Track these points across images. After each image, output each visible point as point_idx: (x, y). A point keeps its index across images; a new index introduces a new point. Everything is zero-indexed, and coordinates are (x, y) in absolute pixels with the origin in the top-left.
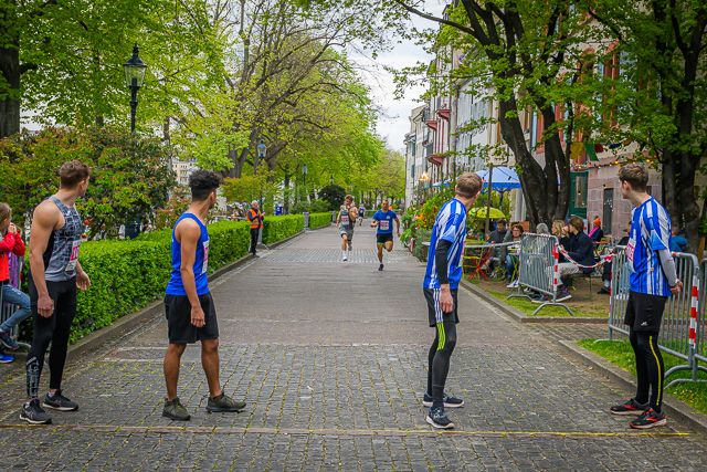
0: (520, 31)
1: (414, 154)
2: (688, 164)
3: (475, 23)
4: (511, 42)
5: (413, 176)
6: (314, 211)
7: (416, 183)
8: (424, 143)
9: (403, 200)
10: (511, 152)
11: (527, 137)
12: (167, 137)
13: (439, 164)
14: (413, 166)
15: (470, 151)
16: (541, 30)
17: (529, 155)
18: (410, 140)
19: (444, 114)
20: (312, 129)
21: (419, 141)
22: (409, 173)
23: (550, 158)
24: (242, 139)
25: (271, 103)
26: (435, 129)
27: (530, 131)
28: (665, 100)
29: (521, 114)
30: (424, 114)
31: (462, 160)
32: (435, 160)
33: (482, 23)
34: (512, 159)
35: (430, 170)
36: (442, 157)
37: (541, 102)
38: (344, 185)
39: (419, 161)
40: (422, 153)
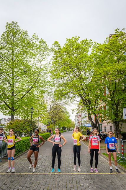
0: (91, 103)
2: (118, 123)
3: (84, 102)
4: (89, 105)
10: (90, 121)
13: (79, 123)
16: (94, 103)
17: (93, 122)
18: (75, 119)
19: (80, 116)
20: (60, 118)
21: (77, 119)
22: (75, 124)
23: (96, 122)
24: (50, 120)
25: (54, 115)
26: (79, 118)
27: (93, 118)
28: (113, 113)
29: (91, 116)
30: (77, 116)
33: (85, 102)
34: (90, 123)
37: (94, 114)
38: (65, 126)
39: (77, 123)
40: (77, 121)
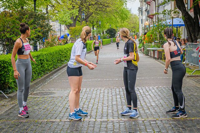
1: (142, 15)
5: (142, 23)
6: (104, 38)
7: (143, 26)
8: (146, 10)
9: (138, 33)
10: (180, 12)
11: (186, 6)
12: (47, 13)
13: (152, 18)
14: (142, 20)
15: (164, 12)
17: (187, 13)
18: (140, 10)
20: (102, 7)
21: (144, 9)
22: (140, 22)
23: (195, 13)
24: (76, 12)
26: (150, 5)
27: (187, 4)
31: (161, 16)
32: (150, 17)
34: (181, 15)
35: (148, 20)
36: (153, 16)
38: (115, 28)
39: (144, 17)
40: (145, 14)
